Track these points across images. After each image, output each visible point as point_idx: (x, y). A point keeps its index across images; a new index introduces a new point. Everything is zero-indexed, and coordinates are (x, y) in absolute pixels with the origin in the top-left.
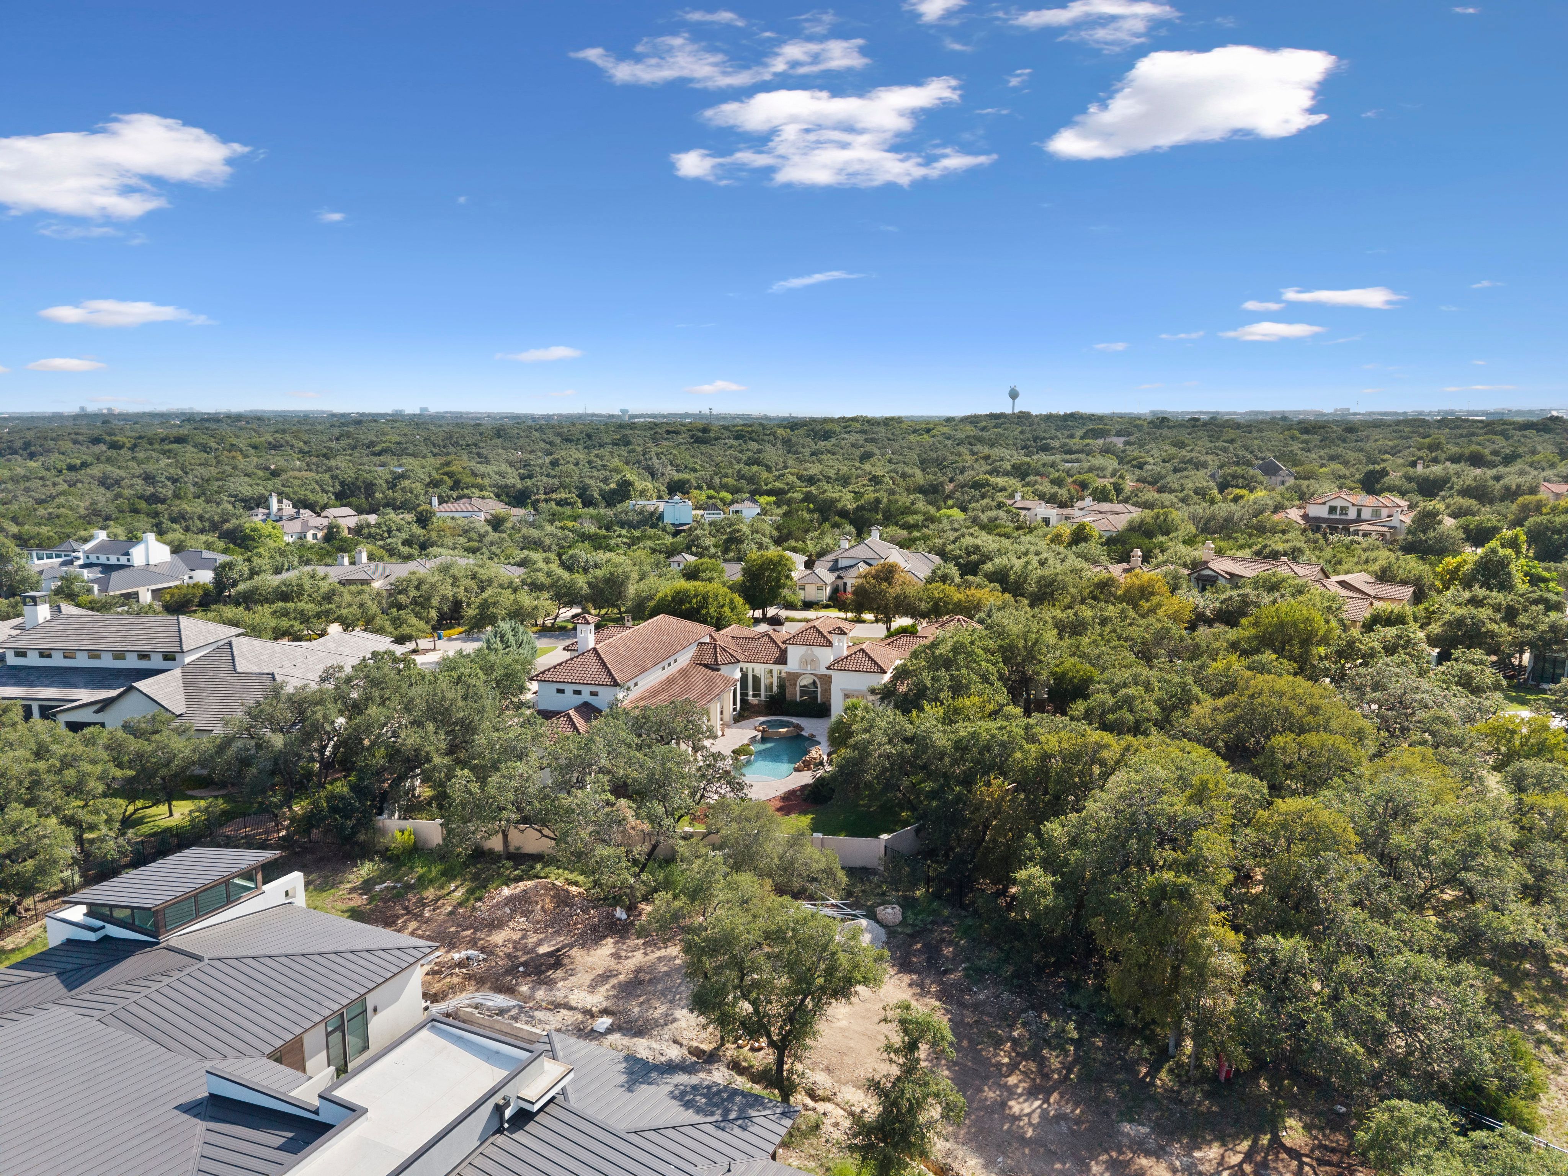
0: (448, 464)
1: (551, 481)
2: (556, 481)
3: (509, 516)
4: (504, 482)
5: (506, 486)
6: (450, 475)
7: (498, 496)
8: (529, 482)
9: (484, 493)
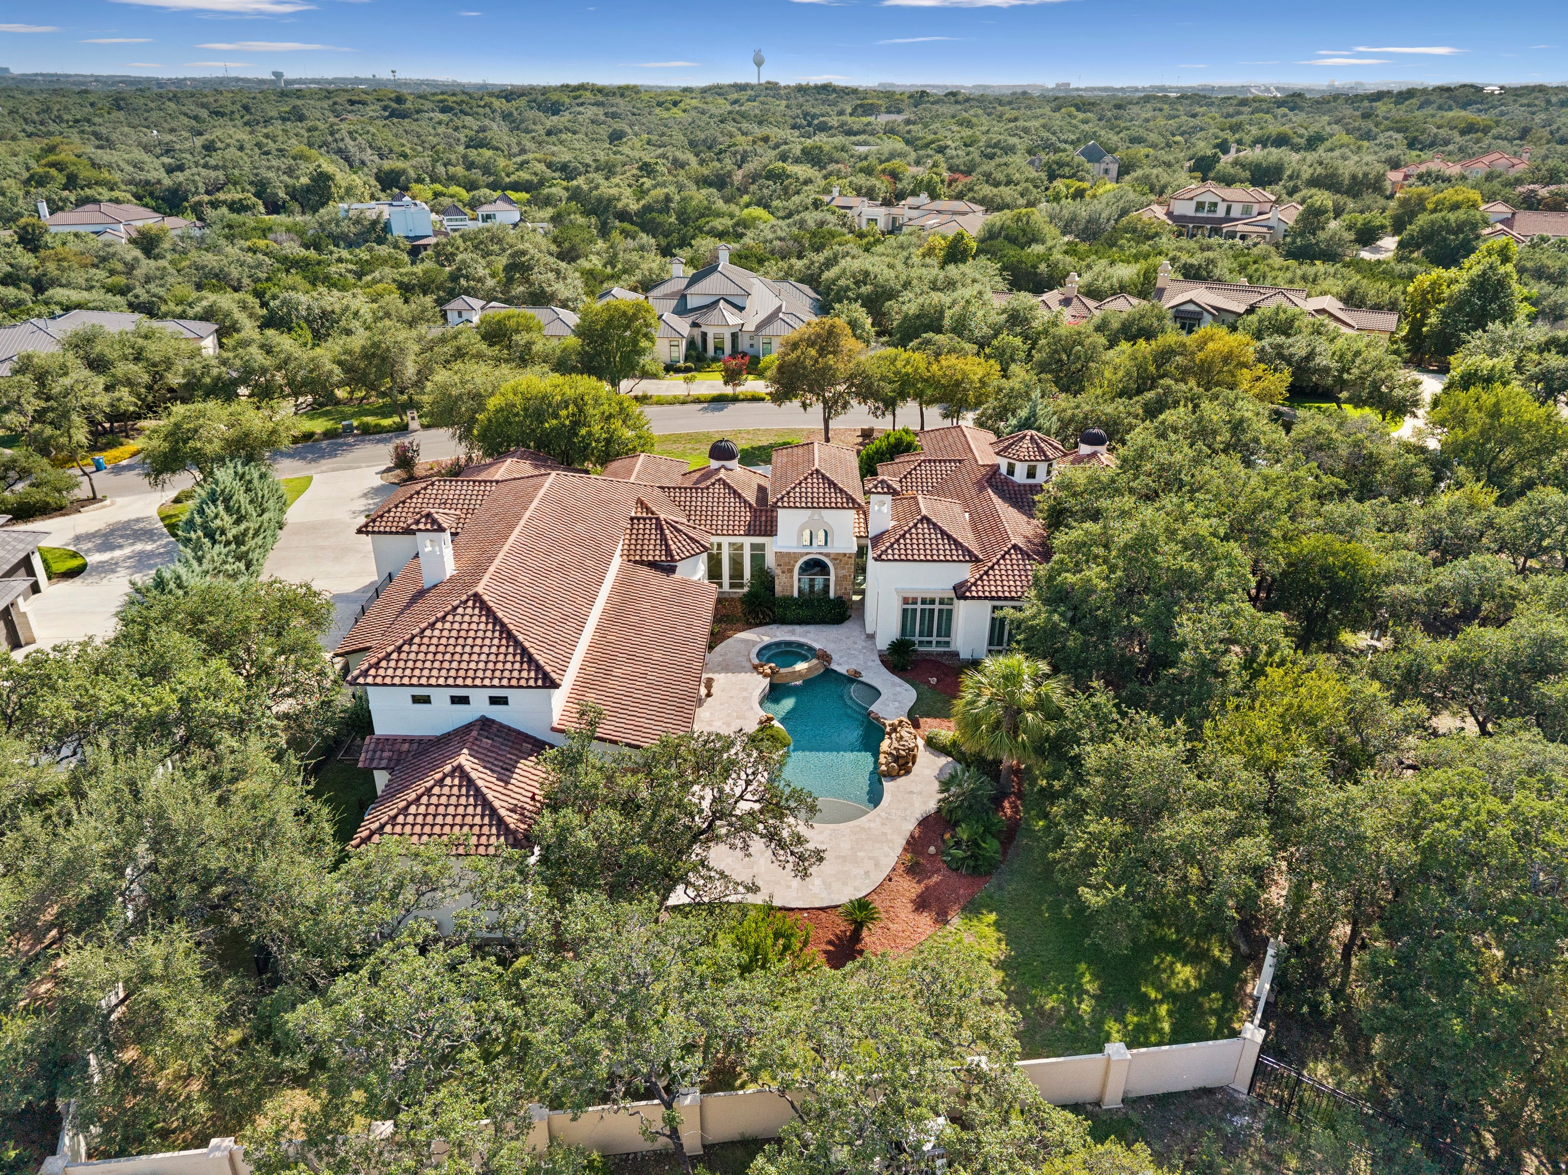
0: (51, 149)
1: (213, 174)
2: (220, 174)
3: (165, 232)
4: (141, 176)
5: (147, 183)
6: (59, 166)
7: (139, 198)
8: (180, 177)
9: (116, 194)
